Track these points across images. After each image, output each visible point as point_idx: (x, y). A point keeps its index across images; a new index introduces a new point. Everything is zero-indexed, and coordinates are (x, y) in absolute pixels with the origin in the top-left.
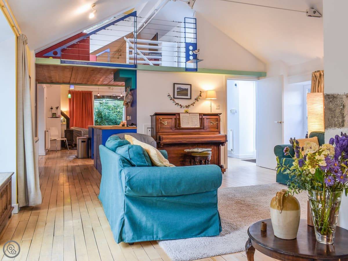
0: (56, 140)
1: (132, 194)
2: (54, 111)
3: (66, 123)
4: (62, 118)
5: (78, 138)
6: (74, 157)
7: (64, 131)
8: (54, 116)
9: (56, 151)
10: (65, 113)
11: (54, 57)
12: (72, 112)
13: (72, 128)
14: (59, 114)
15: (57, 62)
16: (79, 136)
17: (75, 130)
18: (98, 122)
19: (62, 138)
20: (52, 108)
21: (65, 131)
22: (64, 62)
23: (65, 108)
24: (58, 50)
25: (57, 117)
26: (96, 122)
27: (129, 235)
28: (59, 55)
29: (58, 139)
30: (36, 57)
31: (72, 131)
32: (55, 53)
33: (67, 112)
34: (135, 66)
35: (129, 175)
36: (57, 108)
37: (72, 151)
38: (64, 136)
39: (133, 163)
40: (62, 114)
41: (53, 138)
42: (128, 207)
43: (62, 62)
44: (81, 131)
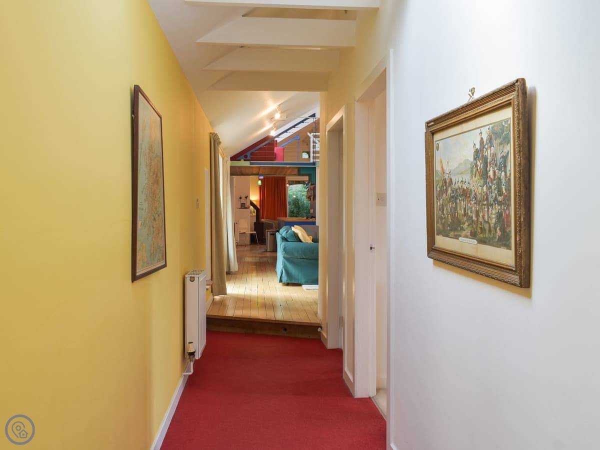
0: (245, 233)
1: (286, 256)
2: (243, 201)
3: (255, 214)
4: (251, 207)
5: (267, 230)
6: (264, 250)
7: (253, 223)
8: (243, 206)
9: (245, 245)
10: (255, 202)
11: (245, 160)
12: (262, 201)
13: (263, 220)
14: (248, 204)
15: (247, 164)
16: (268, 229)
17: (266, 223)
18: (294, 213)
19: (251, 231)
20: (241, 198)
21: (255, 223)
22: (253, 164)
23: (255, 197)
24: (248, 154)
25: (246, 208)
26: (292, 212)
27: (285, 279)
28: (249, 158)
29: (247, 232)
30: (231, 160)
31: (262, 224)
32: (246, 157)
33: (256, 201)
34: (314, 164)
35: (284, 245)
36: (246, 197)
37: (262, 246)
38: (253, 229)
39: (288, 240)
40: (252, 204)
41: (242, 232)
42: (285, 263)
43: (251, 164)
44: (272, 224)
